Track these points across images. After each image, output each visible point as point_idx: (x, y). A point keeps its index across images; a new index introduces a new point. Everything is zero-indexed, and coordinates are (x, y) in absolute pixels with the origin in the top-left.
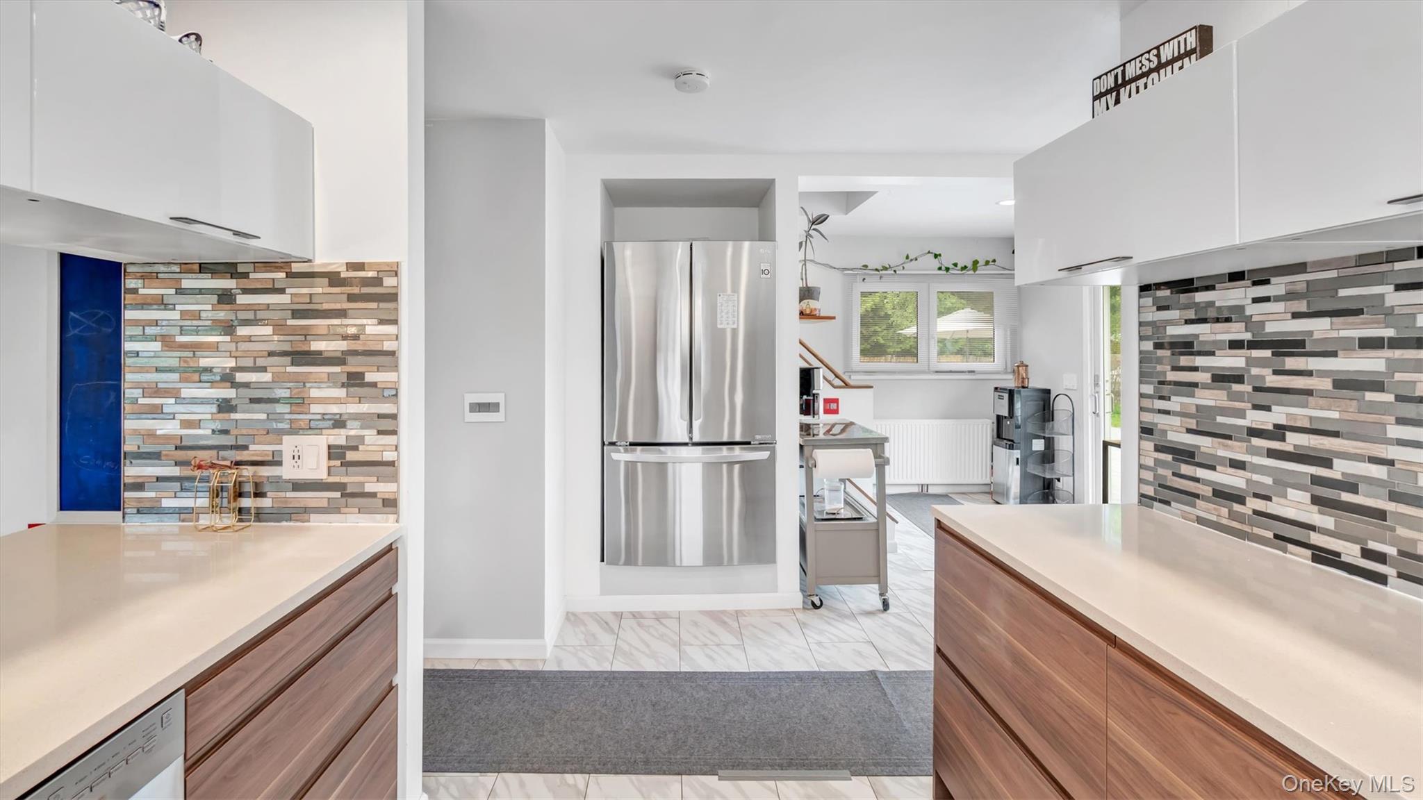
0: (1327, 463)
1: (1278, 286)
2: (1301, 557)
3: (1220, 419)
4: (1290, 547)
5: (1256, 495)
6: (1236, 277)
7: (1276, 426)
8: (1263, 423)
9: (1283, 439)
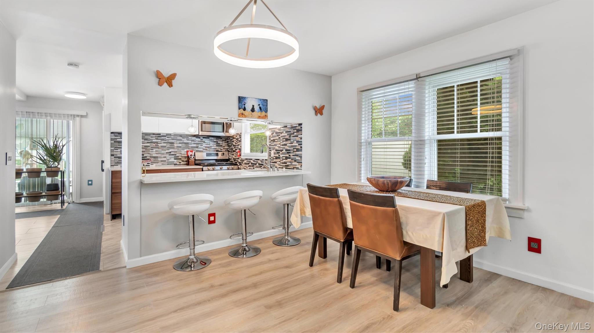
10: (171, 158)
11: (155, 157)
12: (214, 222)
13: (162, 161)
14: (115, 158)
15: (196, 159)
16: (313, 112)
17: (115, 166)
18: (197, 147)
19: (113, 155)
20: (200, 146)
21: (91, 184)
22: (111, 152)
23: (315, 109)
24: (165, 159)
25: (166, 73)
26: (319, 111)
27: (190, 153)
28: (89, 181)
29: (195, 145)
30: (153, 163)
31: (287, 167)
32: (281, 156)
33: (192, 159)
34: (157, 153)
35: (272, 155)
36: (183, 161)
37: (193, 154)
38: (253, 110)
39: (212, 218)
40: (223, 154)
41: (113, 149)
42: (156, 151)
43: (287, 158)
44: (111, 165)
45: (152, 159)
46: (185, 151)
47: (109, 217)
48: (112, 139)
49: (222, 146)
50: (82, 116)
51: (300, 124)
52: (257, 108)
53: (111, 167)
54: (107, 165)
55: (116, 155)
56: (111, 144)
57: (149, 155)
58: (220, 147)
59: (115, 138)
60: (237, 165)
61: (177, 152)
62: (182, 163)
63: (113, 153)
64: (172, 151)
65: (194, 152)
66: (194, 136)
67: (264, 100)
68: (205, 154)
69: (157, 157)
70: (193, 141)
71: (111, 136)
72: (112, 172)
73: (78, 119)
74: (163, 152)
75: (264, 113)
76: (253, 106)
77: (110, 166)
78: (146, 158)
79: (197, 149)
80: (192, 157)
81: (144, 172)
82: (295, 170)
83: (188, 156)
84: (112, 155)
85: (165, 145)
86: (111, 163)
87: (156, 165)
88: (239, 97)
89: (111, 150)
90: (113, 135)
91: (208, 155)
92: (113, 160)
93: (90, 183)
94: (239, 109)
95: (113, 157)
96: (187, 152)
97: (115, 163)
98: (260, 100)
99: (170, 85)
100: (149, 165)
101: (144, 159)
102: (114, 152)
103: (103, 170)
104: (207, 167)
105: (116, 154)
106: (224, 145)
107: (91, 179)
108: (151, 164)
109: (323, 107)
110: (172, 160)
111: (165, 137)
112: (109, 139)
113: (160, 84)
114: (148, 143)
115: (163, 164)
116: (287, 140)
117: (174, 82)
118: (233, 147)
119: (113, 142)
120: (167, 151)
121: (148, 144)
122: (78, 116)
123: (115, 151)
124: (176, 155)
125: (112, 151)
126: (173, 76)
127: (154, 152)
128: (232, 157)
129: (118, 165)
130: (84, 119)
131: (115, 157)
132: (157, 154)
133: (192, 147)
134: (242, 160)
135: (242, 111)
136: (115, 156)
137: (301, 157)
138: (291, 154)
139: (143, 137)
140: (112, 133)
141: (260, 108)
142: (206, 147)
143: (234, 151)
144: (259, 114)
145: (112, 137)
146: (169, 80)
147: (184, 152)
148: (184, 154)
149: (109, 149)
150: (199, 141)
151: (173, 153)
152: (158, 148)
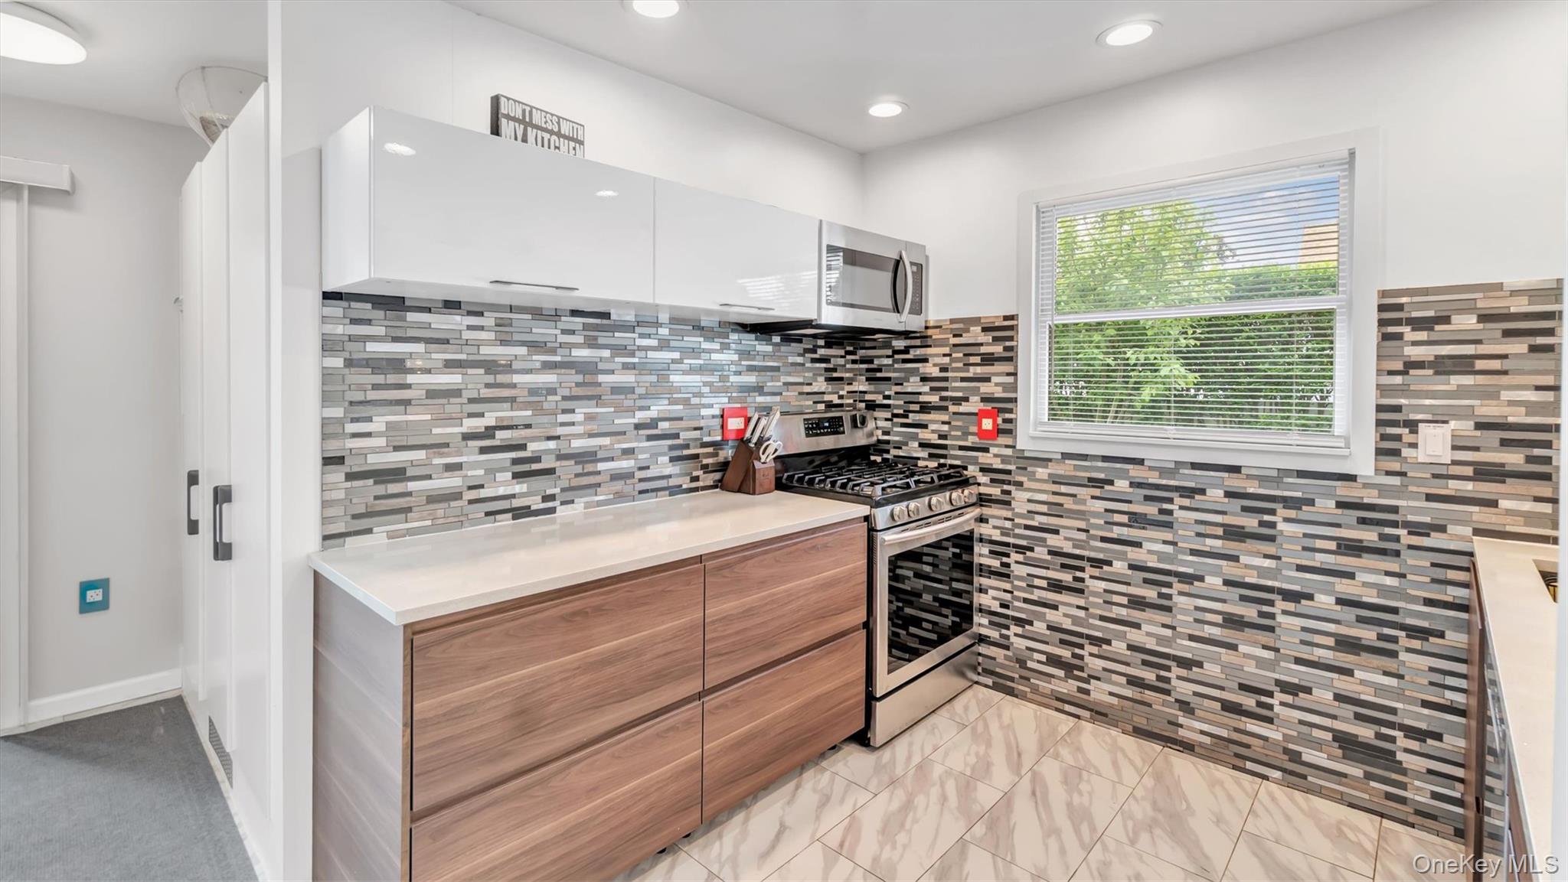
0: (522, 447)
1: (488, 320)
2: (506, 520)
3: (435, 431)
4: (498, 517)
5: (470, 488)
6: (451, 305)
7: (487, 428)
8: (477, 427)
9: (493, 437)
13: (615, 478)
14: (348, 484)
17: (348, 540)
18: (761, 389)
19: (340, 460)
20: (770, 384)
22: (325, 437)
24: (631, 462)
29: (752, 379)
34: (594, 427)
41: (338, 412)
42: (588, 418)
44: (326, 538)
45: (567, 470)
48: (328, 345)
49: (842, 379)
53: (324, 548)
55: (360, 460)
56: (327, 376)
57: (552, 444)
59: (351, 338)
61: (681, 419)
63: (334, 448)
64: (661, 415)
69: (590, 457)
70: (746, 354)
71: (324, 319)
74: (619, 422)
77: (318, 538)
78: (535, 466)
79: (759, 399)
84: (328, 461)
86: (325, 520)
87: (587, 506)
89: (325, 422)
90: (336, 309)
91: (810, 428)
92: (341, 495)
95: (337, 475)
97: (355, 517)
100: (553, 510)
101: (526, 470)
102: (343, 435)
105: (363, 454)
106: (848, 375)
108: (563, 503)
110: (662, 465)
111: (632, 329)
112: (314, 345)
115: (619, 496)
119: (338, 362)
120: (641, 415)
123: (352, 428)
124: (676, 436)
125: (328, 430)
127: (580, 424)
129: (369, 531)
131: (350, 477)
132: (591, 435)
136: (353, 465)
140: (327, 296)
145: (329, 329)
147: (710, 417)
148: (711, 431)
149: (310, 412)
150: (765, 356)
151: (664, 426)
152: (597, 398)
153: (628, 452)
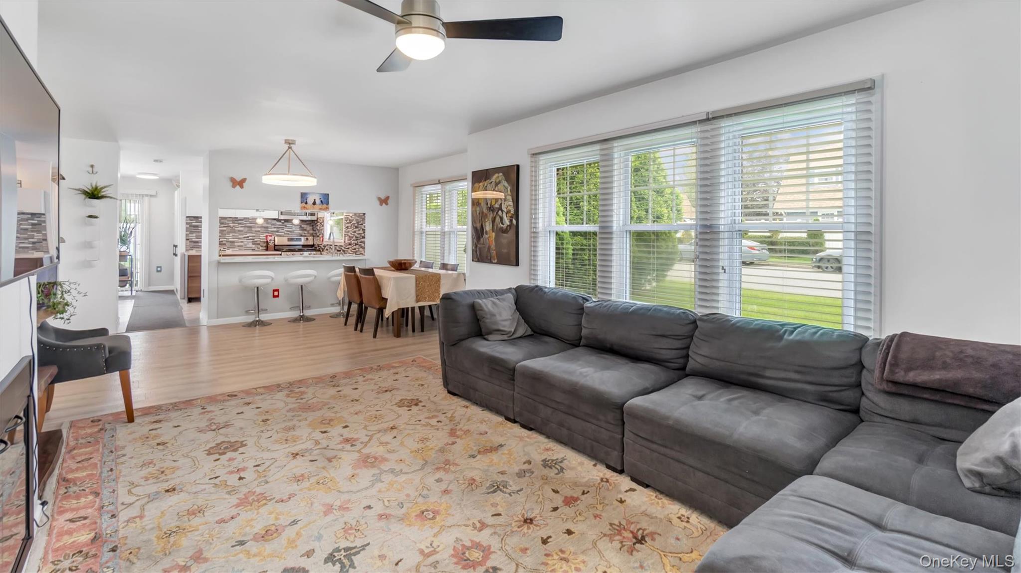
10: (248, 243)
11: (231, 242)
12: (278, 296)
13: (239, 246)
14: (192, 242)
15: (276, 244)
16: (378, 202)
17: (192, 250)
18: (278, 232)
20: (281, 231)
21: (160, 271)
23: (379, 199)
24: (242, 244)
25: (238, 179)
26: (384, 201)
27: (269, 238)
28: (158, 267)
29: (275, 229)
30: (229, 248)
31: (355, 253)
32: (353, 242)
33: (271, 244)
34: (234, 237)
35: (347, 242)
36: (262, 246)
37: (273, 239)
38: (314, 203)
39: (276, 293)
40: (307, 239)
41: (190, 233)
42: (233, 235)
43: (356, 244)
44: (187, 249)
45: (228, 244)
46: (265, 235)
47: (186, 301)
48: (187, 224)
49: (306, 230)
50: (151, 196)
51: (364, 214)
52: (318, 202)
53: (186, 252)
54: (181, 249)
56: (187, 228)
57: (225, 239)
58: (304, 232)
59: (192, 222)
60: (320, 251)
61: (255, 236)
62: (261, 248)
63: (188, 238)
64: (250, 235)
65: (273, 237)
66: (275, 219)
67: (325, 194)
68: (286, 239)
69: (233, 242)
70: (273, 224)
71: (186, 219)
72: (189, 256)
73: (146, 199)
74: (240, 236)
75: (325, 206)
76: (315, 200)
77: (185, 250)
79: (277, 234)
80: (272, 242)
81: (220, 256)
82: (361, 256)
83: (267, 241)
84: (187, 240)
85: (242, 229)
86: (186, 247)
87: (233, 250)
88: (302, 193)
89: (186, 234)
90: (188, 219)
91: (290, 240)
92: (190, 244)
93: (159, 269)
94: (302, 203)
95: (188, 242)
96: (267, 236)
97: (193, 247)
98: (322, 194)
99: (242, 187)
100: (226, 250)
101: (221, 244)
102: (190, 236)
103: (175, 255)
104: (285, 253)
105: (194, 239)
106: (308, 229)
107: (160, 265)
109: (388, 198)
110: (250, 245)
111: (243, 220)
112: (184, 222)
113: (234, 186)
114: (224, 227)
115: (240, 249)
116: (356, 227)
117: (245, 185)
118: (317, 231)
119: (189, 226)
120: (245, 236)
121: (225, 229)
122: (147, 195)
123: (192, 235)
124: (254, 240)
125: (187, 235)
126: (244, 180)
127: (231, 236)
128: (317, 242)
129: (195, 250)
130: (153, 199)
132: (234, 239)
133: (272, 231)
134: (325, 246)
135: (304, 204)
136: (190, 240)
137: (364, 244)
138: (359, 241)
139: (220, 220)
140: (187, 217)
141: (321, 201)
142: (288, 231)
143: (318, 236)
144: (320, 207)
145: (187, 221)
146: (241, 183)
147: (263, 236)
148: (263, 239)
149: (184, 233)
150: (280, 225)
151: (250, 238)
152: (235, 232)
153: (242, 242)
